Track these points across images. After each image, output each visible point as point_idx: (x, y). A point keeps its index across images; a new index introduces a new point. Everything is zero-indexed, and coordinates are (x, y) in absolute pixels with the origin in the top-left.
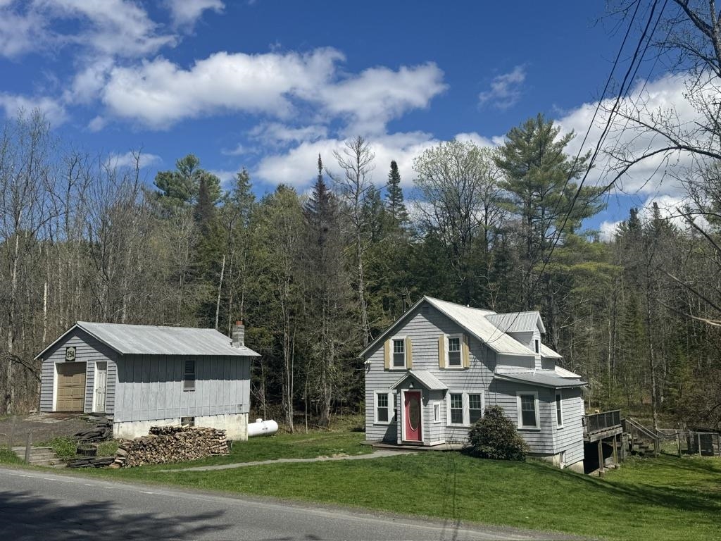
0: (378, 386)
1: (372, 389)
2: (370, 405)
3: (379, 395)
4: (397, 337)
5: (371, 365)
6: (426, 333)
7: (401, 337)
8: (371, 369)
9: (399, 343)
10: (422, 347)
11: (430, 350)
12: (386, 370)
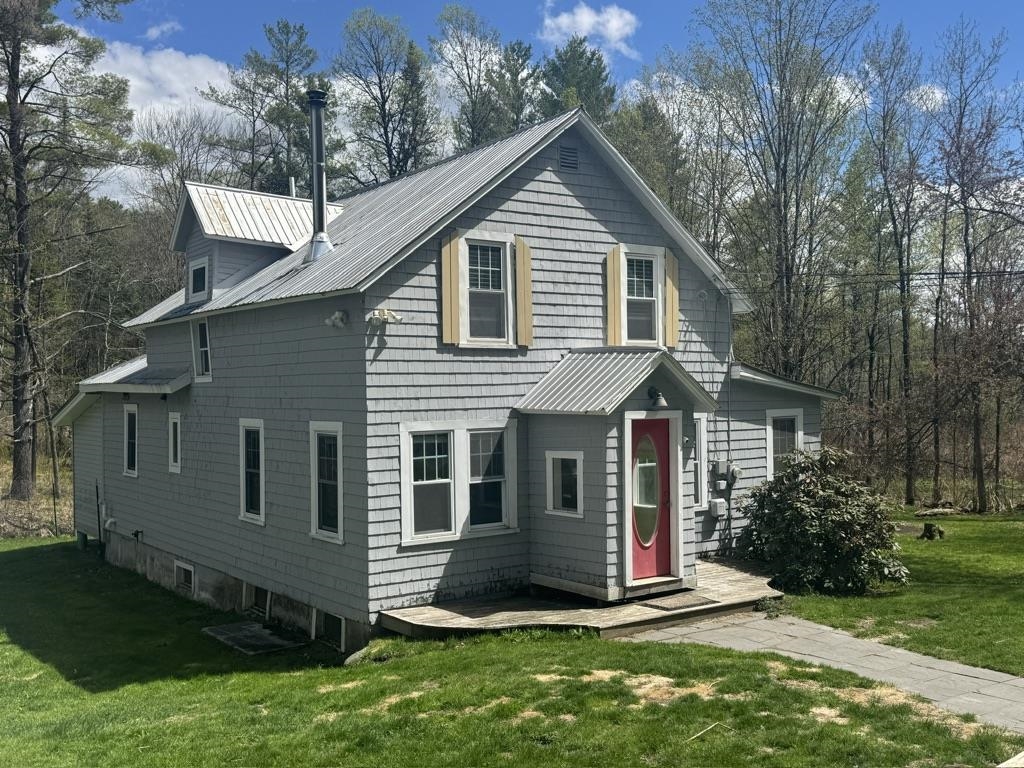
0: (414, 405)
1: (396, 417)
2: (387, 477)
3: (417, 437)
4: (483, 233)
5: (390, 329)
6: (571, 235)
7: (498, 237)
8: (390, 342)
9: (486, 255)
10: (559, 277)
11: (582, 289)
12: (444, 347)
